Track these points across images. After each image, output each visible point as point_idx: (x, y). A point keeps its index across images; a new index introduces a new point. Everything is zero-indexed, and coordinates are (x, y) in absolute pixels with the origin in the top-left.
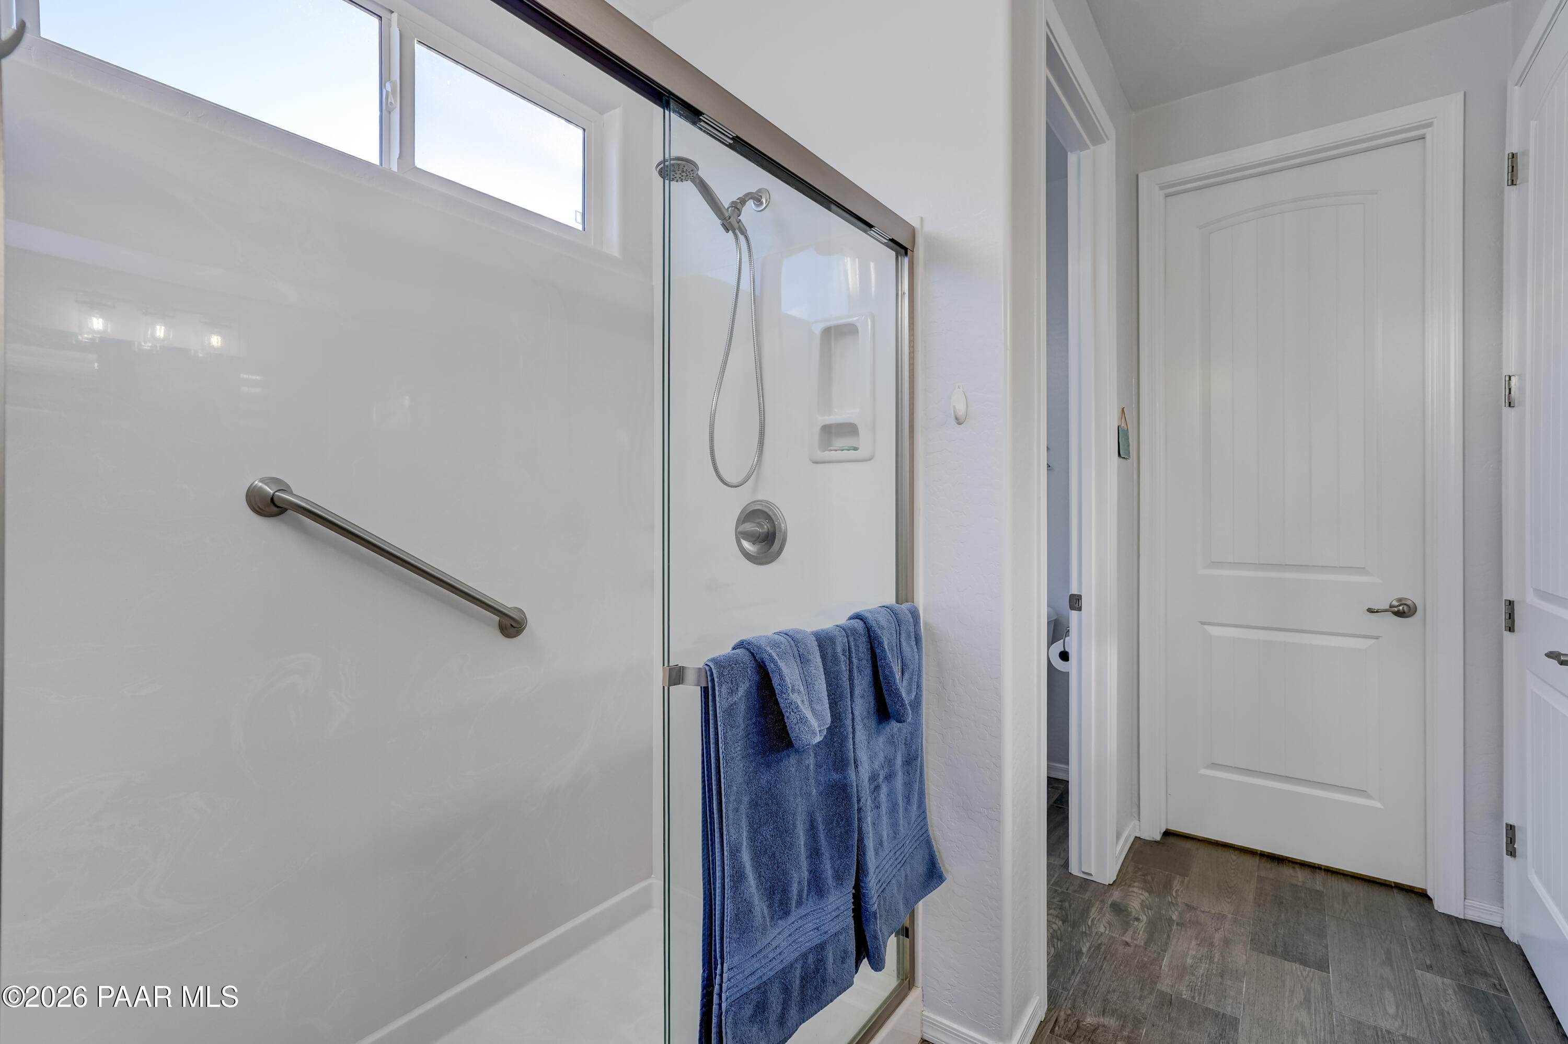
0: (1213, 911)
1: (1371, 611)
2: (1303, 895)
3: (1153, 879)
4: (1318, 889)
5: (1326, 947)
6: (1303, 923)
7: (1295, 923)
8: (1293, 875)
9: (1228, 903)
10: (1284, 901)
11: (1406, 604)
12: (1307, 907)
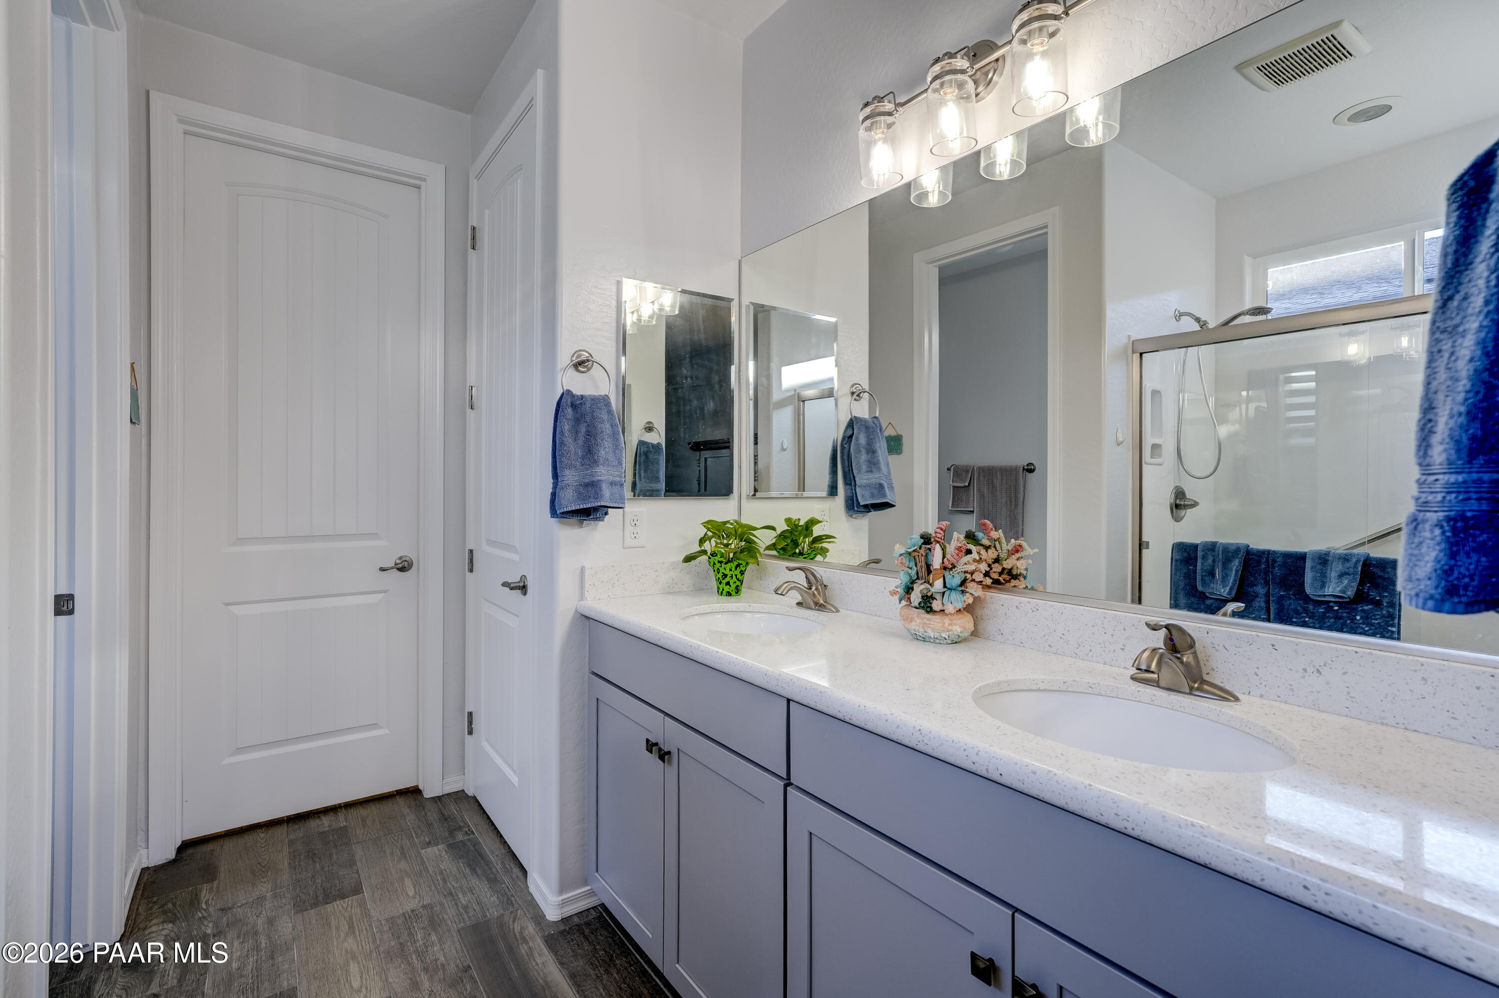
0: (251, 900)
1: (382, 570)
2: (331, 837)
3: (174, 905)
4: (342, 825)
5: (358, 872)
6: (336, 863)
7: (329, 866)
8: (319, 824)
9: (265, 882)
10: (316, 851)
11: (406, 561)
12: (336, 846)
